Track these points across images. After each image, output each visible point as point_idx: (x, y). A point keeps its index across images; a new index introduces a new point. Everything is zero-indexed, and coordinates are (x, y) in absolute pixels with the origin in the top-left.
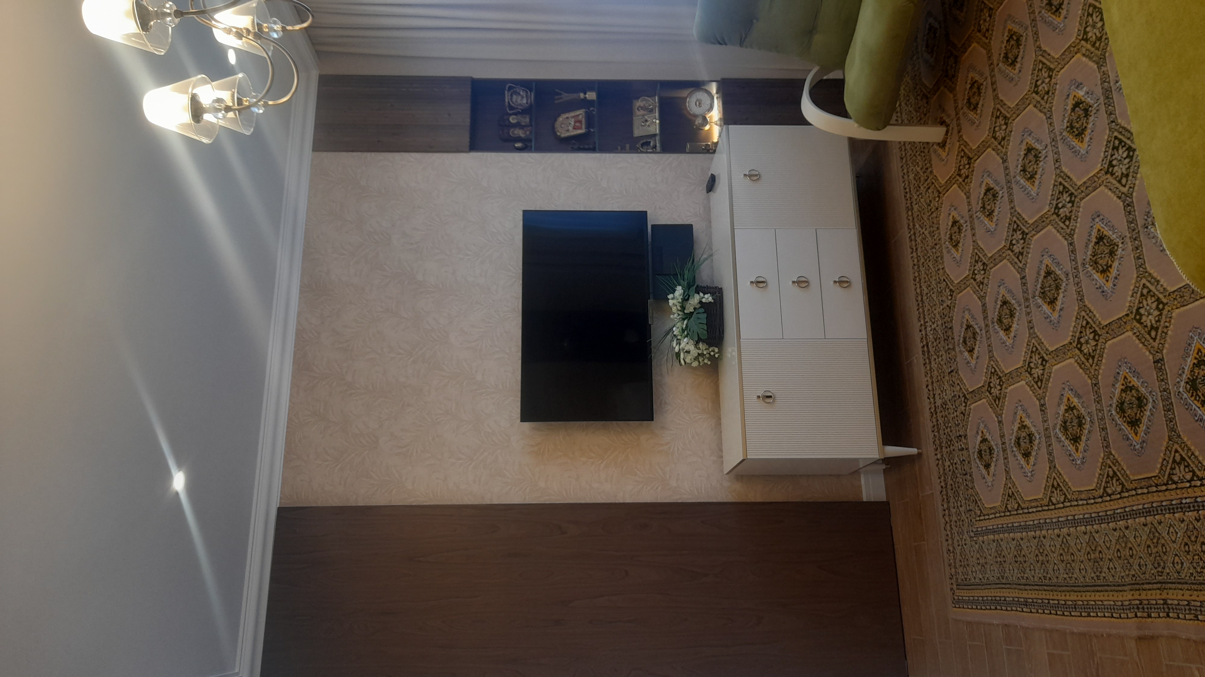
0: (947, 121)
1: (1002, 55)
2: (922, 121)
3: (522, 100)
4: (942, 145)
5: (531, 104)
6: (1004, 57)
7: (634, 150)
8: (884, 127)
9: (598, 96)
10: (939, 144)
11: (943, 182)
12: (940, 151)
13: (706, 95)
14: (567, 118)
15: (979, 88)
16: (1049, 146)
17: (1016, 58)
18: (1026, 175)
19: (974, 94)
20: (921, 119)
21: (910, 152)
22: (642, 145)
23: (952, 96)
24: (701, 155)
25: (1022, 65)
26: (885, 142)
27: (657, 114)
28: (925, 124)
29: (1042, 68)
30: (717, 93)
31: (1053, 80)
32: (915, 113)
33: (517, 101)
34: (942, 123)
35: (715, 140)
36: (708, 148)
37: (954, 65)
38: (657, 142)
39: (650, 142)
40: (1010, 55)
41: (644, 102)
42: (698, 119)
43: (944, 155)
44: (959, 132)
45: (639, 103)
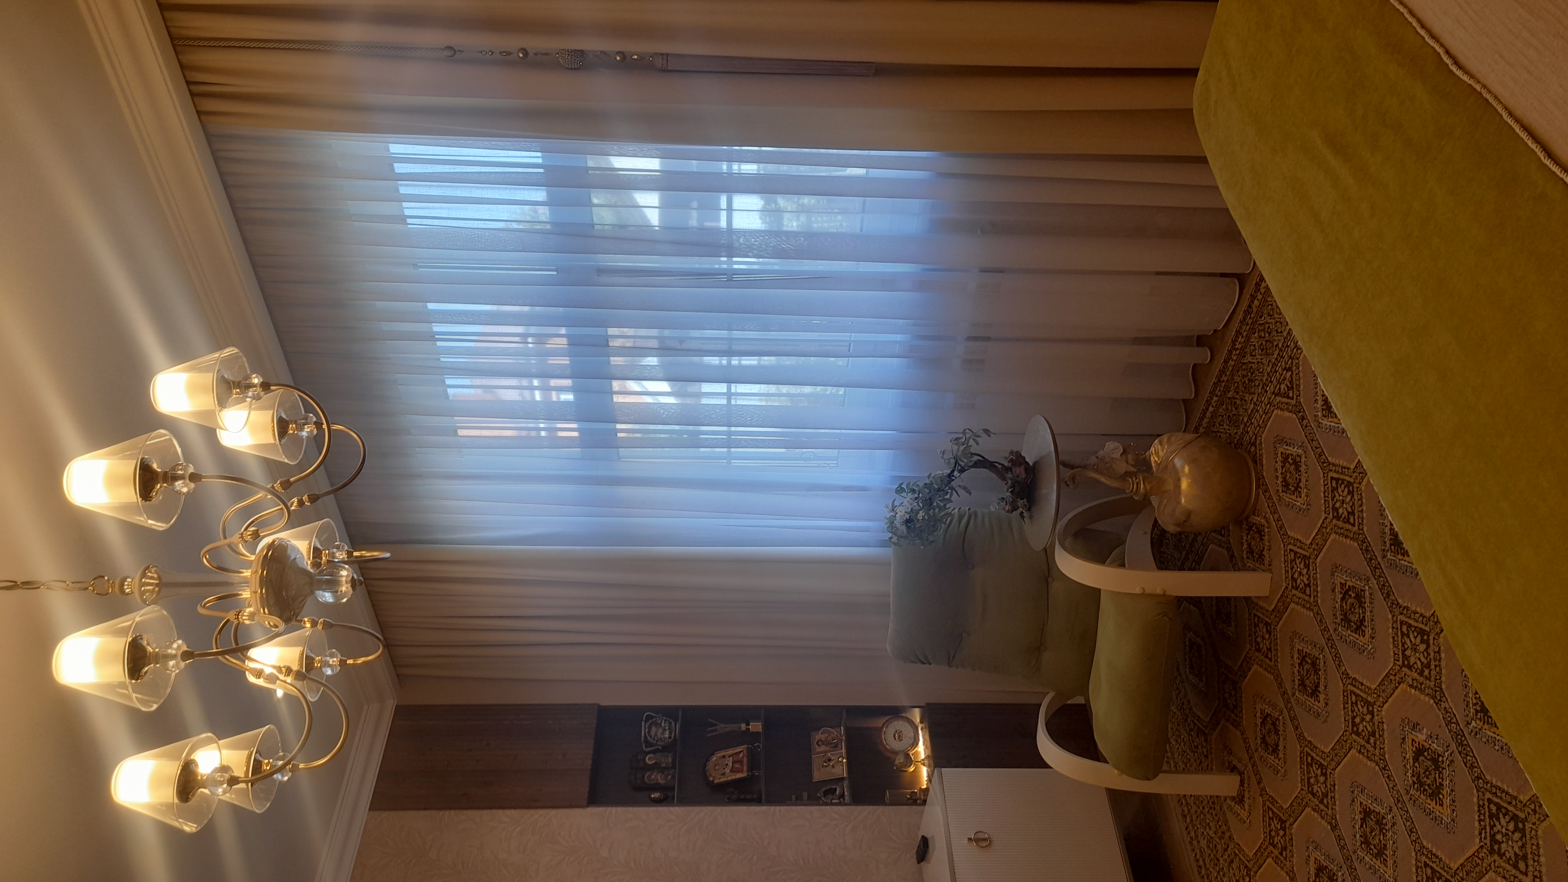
0: (1238, 766)
1: (1297, 682)
2: (1203, 767)
3: (663, 732)
4: (1240, 799)
5: (675, 740)
6: (1299, 685)
7: (814, 800)
8: (1155, 776)
9: (766, 727)
10: (1233, 798)
11: (1251, 855)
12: (1237, 808)
13: (907, 724)
14: (724, 757)
15: (1274, 724)
16: (1395, 809)
17: (1317, 686)
18: (1371, 849)
19: (1269, 732)
20: (1201, 762)
21: (1194, 808)
22: (826, 793)
23: (1239, 733)
24: (905, 808)
25: (1327, 695)
26: (1157, 796)
27: (844, 751)
28: (1208, 770)
29: (1357, 701)
30: (921, 722)
31: (1376, 718)
32: (1192, 755)
33: (656, 735)
34: (1233, 769)
35: (924, 787)
36: (914, 797)
37: (1233, 693)
38: (845, 789)
39: (836, 789)
40: (1307, 682)
41: (827, 735)
42: (898, 757)
43: (1244, 814)
44: (1259, 783)
45: (819, 736)
